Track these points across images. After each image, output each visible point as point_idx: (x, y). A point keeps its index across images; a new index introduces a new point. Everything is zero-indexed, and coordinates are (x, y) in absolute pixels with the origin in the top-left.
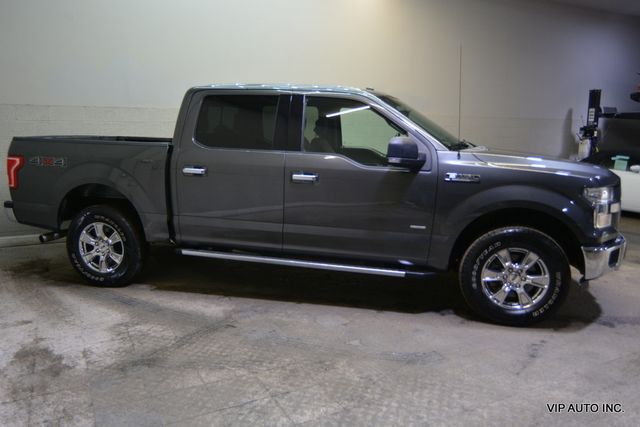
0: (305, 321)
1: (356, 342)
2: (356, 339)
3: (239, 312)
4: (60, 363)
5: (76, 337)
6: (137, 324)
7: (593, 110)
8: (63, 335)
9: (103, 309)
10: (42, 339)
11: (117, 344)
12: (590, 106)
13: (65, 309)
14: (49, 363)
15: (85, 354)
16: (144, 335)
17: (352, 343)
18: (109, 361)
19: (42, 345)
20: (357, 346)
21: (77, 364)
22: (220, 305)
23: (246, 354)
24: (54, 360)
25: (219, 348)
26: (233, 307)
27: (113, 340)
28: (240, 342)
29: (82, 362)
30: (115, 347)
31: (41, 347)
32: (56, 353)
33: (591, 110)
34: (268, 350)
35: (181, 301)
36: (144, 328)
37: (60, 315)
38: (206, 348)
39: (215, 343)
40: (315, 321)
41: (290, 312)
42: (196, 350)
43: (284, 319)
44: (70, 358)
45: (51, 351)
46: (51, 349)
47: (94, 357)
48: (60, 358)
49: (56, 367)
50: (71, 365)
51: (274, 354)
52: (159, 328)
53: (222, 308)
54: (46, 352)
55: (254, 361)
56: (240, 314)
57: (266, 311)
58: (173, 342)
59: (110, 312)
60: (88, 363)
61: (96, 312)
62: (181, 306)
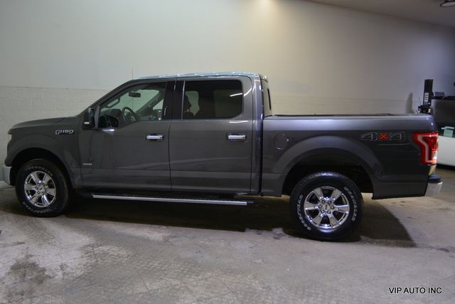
0: (222, 244)
1: (260, 261)
2: (259, 258)
3: (175, 237)
4: (43, 274)
5: (56, 255)
6: (100, 246)
7: (427, 94)
8: (47, 253)
9: (75, 234)
10: (31, 256)
11: (85, 261)
12: (425, 91)
13: (49, 234)
14: (35, 274)
15: (62, 267)
16: (105, 254)
17: (256, 261)
18: (79, 273)
19: (31, 260)
20: (260, 264)
21: (56, 275)
22: (160, 232)
23: (179, 268)
24: (40, 271)
25: (159, 264)
26: (170, 234)
27: (82, 257)
28: (175, 260)
29: (60, 273)
30: (84, 263)
31: (31, 262)
32: (41, 266)
33: (426, 94)
34: (195, 266)
35: (132, 229)
36: (105, 248)
37: (45, 238)
38: (151, 264)
39: (156, 261)
40: (229, 245)
41: (211, 238)
42: (143, 266)
43: (207, 243)
44: (51, 270)
45: (38, 265)
46: (37, 263)
47: (68, 270)
48: (44, 270)
49: (40, 277)
50: (52, 275)
51: (200, 269)
52: (115, 249)
53: (162, 234)
54: (34, 266)
55: (185, 274)
56: (175, 239)
57: (194, 238)
58: (126, 259)
59: (81, 236)
60: (64, 274)
61: (71, 236)
62: (132, 232)
